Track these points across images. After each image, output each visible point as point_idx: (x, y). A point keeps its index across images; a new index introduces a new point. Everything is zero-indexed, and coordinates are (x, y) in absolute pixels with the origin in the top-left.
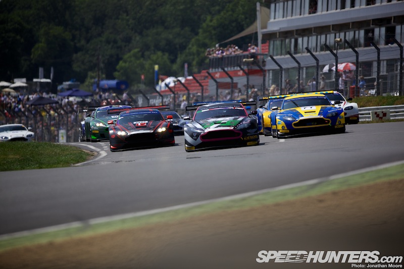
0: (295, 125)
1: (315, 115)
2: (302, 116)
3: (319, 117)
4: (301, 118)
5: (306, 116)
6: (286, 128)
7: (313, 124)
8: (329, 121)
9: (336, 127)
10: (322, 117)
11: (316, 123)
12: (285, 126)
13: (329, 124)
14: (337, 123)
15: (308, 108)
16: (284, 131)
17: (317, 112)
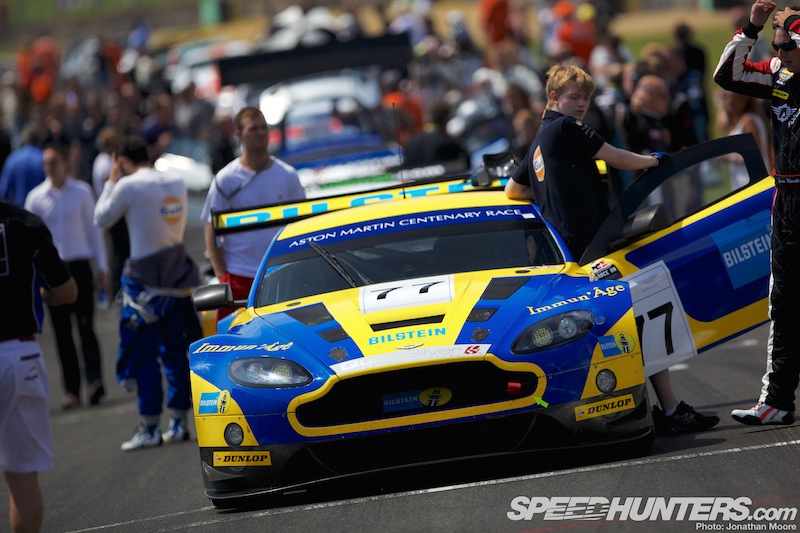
0: (307, 414)
1: (440, 346)
2: (355, 353)
3: (460, 353)
4: (345, 369)
5: (379, 355)
6: (249, 439)
7: (424, 399)
8: (528, 383)
9: (582, 412)
10: (483, 351)
11: (446, 396)
12: (244, 423)
13: (537, 398)
14: (590, 389)
15: (405, 296)
16: (239, 461)
17: (455, 323)
